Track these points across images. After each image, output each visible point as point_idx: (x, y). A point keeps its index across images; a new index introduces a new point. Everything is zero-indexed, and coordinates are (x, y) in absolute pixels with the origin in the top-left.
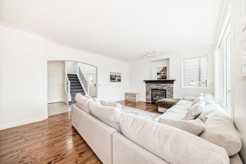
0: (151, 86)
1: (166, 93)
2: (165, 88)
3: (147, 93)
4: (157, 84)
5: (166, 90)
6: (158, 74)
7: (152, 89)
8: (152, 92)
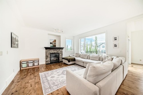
0: (50, 51)
1: (59, 55)
2: (59, 52)
3: (47, 57)
4: (54, 50)
5: (59, 53)
6: (51, 43)
7: (50, 54)
8: (50, 55)
